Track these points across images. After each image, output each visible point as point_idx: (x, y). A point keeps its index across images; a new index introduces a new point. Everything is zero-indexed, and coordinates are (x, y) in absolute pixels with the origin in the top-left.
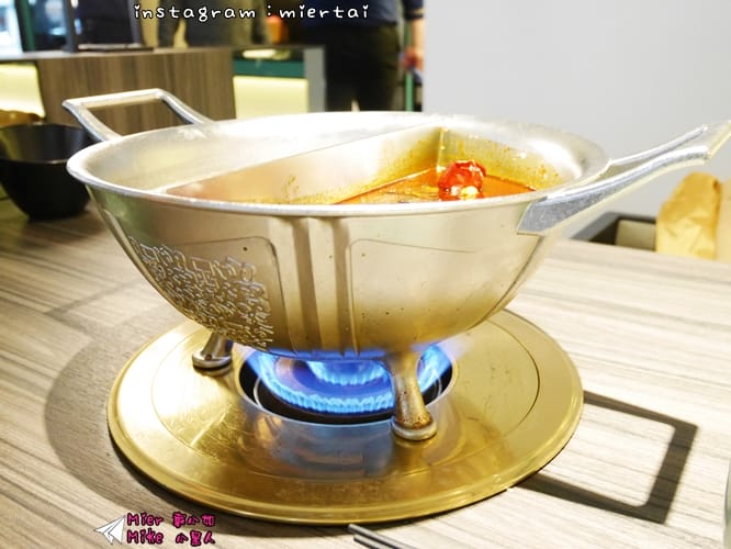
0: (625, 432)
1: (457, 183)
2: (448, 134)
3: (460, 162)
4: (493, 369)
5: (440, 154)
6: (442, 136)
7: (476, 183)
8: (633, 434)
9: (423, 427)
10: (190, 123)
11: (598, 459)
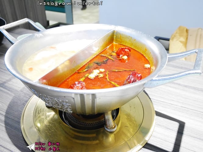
0: (168, 128)
1: (122, 54)
2: (117, 32)
3: (123, 48)
4: (130, 107)
5: (115, 38)
6: (115, 33)
7: (127, 55)
8: (170, 129)
9: (113, 128)
10: (40, 31)
11: (161, 139)
